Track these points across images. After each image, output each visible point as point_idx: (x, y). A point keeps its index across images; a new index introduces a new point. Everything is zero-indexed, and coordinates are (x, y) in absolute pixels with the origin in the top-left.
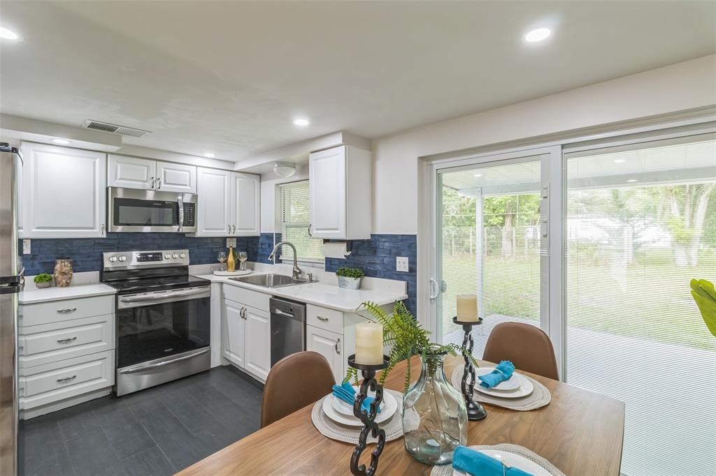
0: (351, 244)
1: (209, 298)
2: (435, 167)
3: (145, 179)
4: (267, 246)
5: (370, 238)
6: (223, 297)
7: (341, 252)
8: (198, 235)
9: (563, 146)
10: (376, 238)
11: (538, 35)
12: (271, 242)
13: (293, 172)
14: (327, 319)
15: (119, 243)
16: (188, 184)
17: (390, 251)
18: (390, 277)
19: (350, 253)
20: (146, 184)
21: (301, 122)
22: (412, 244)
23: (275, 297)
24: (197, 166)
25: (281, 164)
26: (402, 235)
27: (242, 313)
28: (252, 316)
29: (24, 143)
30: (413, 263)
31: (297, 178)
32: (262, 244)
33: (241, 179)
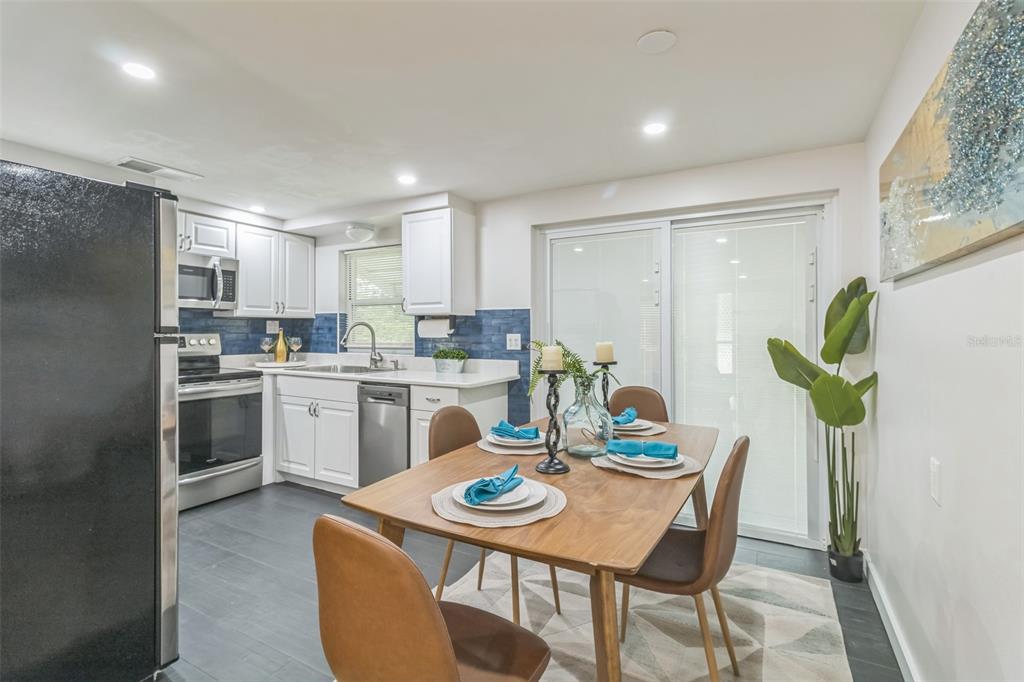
0: (454, 321)
1: (261, 393)
2: (549, 237)
4: (326, 331)
5: (474, 314)
6: (276, 393)
7: (442, 330)
8: (238, 313)
9: (672, 222)
10: (482, 314)
11: (655, 128)
12: (332, 325)
13: (371, 235)
14: (439, 400)
16: (225, 245)
17: (499, 328)
18: (500, 357)
19: (453, 330)
21: (407, 180)
22: (525, 318)
23: (363, 383)
24: (237, 222)
25: (357, 225)
26: (514, 310)
27: (312, 410)
28: (326, 412)
30: (526, 340)
31: (374, 244)
32: (318, 329)
33: (292, 243)
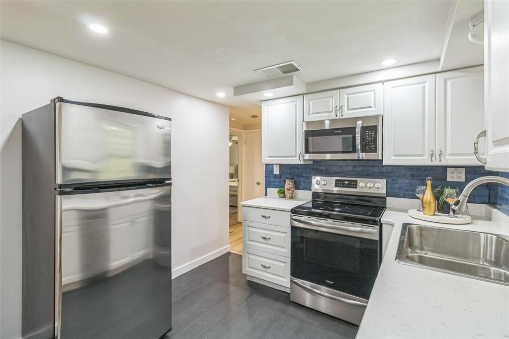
3: (331, 110)
8: (390, 162)
15: (327, 170)
16: (372, 106)
20: (331, 114)
24: (383, 82)
29: (263, 103)
